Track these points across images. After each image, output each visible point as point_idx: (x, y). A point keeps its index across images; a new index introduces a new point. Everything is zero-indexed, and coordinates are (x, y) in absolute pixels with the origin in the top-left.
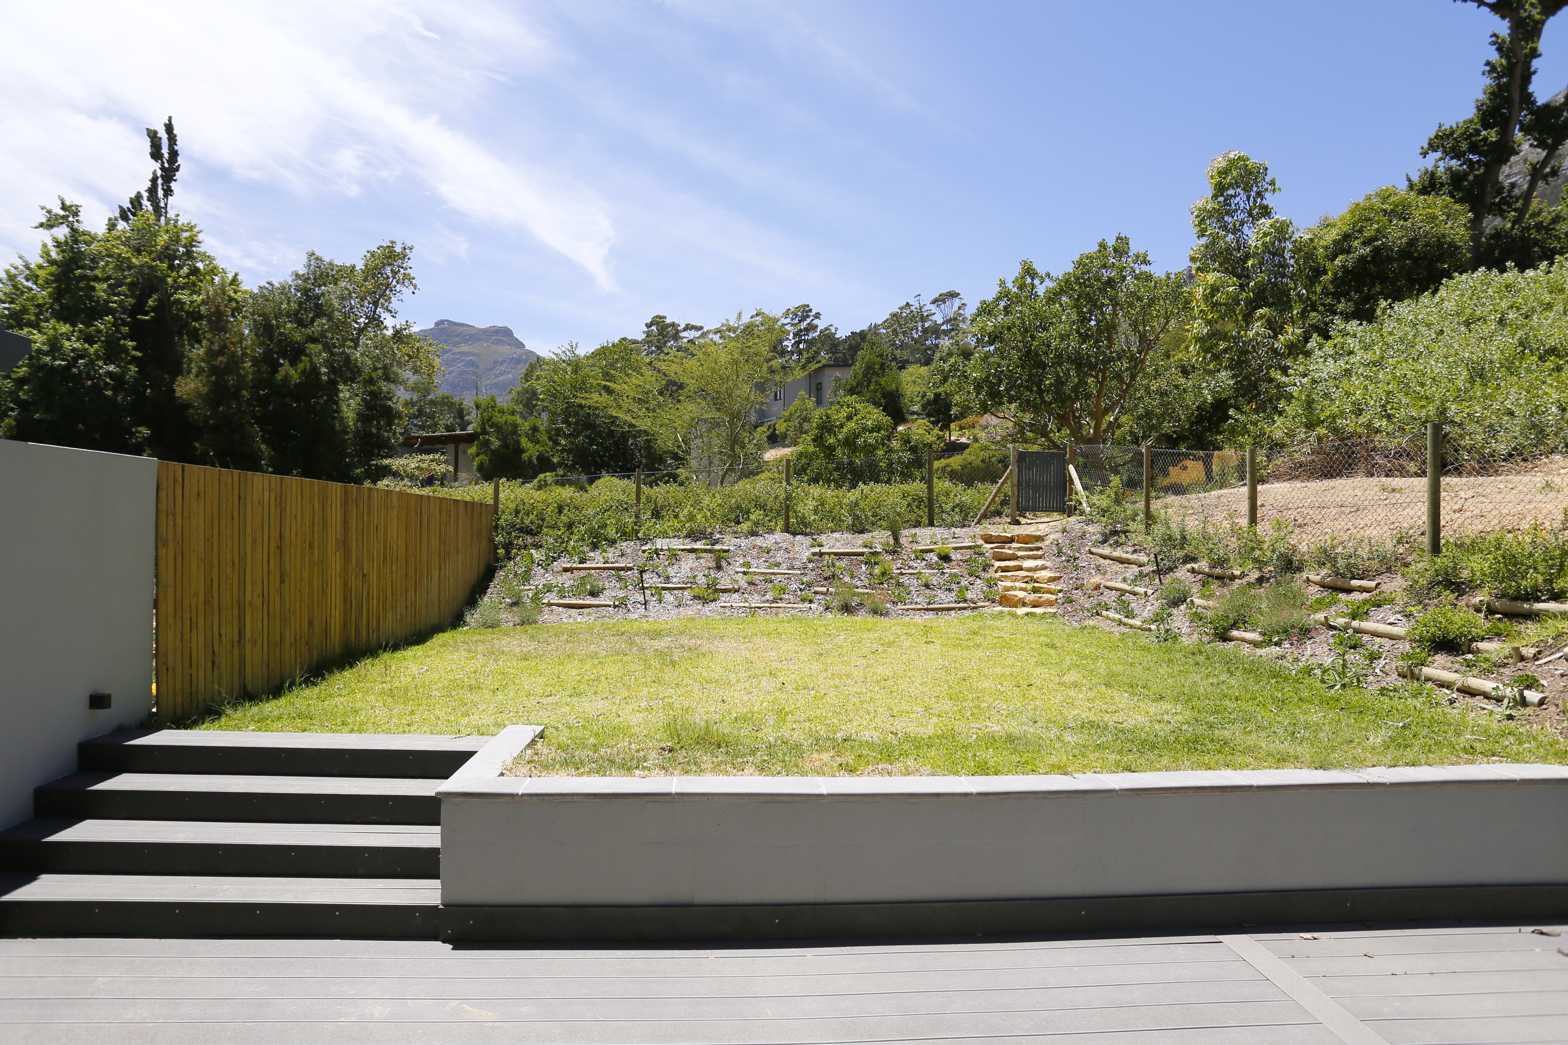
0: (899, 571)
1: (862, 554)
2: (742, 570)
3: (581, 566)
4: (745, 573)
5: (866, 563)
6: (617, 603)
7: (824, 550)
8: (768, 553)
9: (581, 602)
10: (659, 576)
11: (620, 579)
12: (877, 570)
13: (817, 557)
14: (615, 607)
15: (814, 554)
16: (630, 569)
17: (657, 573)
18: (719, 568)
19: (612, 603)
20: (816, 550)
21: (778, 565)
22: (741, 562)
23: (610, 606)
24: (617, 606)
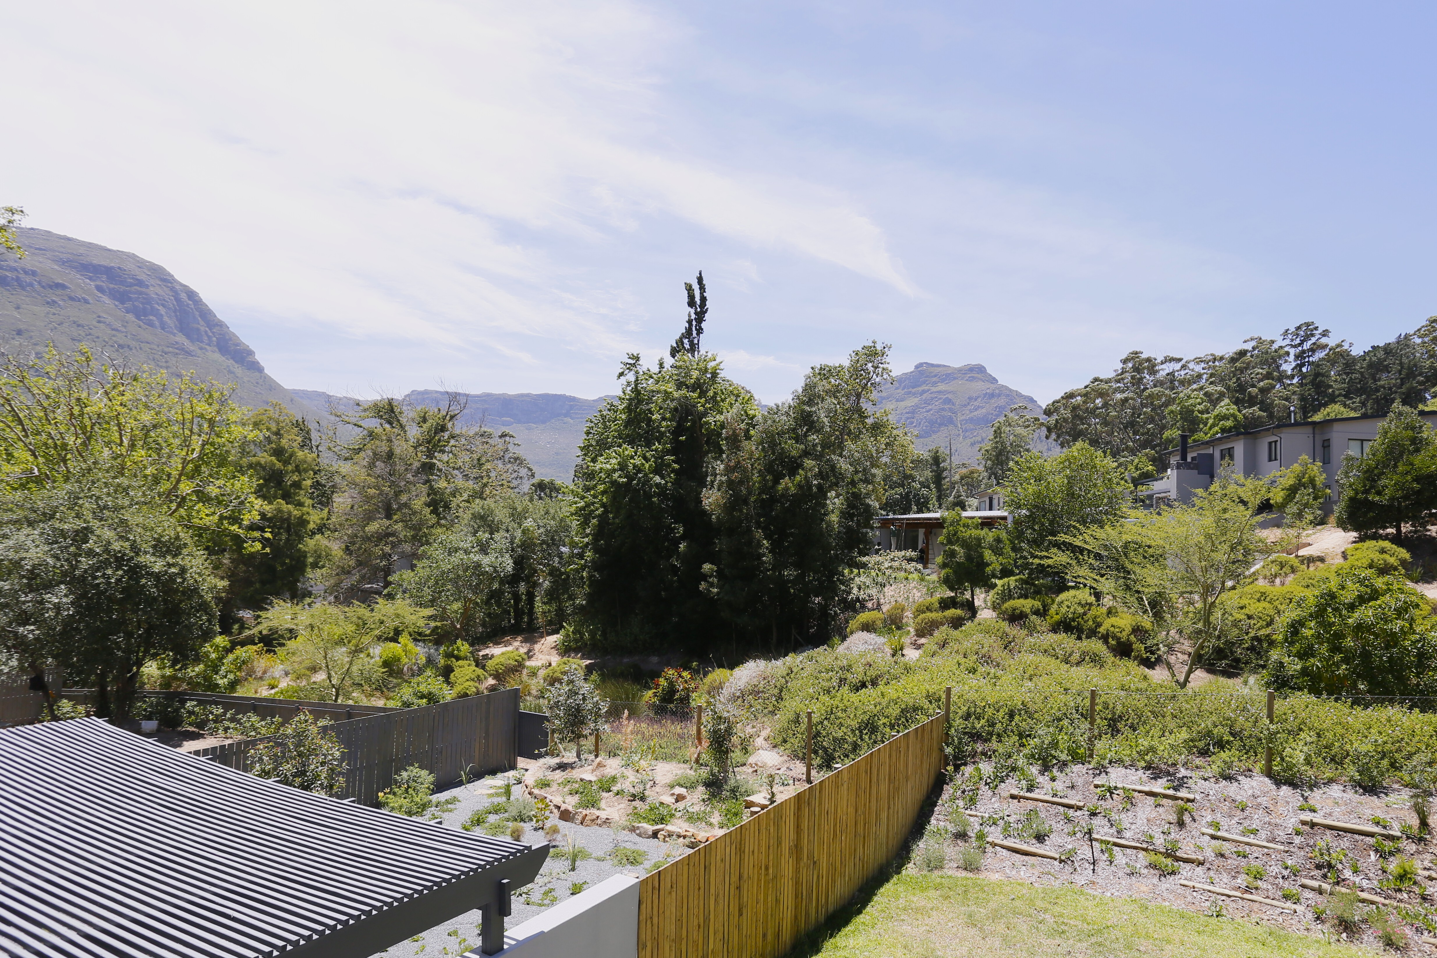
0: (1426, 873)
1: (1372, 835)
2: (1211, 831)
3: (1028, 795)
4: (1214, 837)
5: (1376, 851)
6: (1063, 858)
7: (1318, 818)
8: (1243, 810)
9: (1025, 847)
10: (1112, 825)
11: (1069, 820)
12: (1393, 866)
13: (1307, 828)
14: (1061, 861)
15: (1304, 823)
16: (1080, 808)
17: (1109, 821)
18: (1181, 824)
19: (1057, 856)
20: (1307, 816)
21: (1255, 832)
22: (1209, 818)
23: (1056, 859)
24: (1063, 861)
